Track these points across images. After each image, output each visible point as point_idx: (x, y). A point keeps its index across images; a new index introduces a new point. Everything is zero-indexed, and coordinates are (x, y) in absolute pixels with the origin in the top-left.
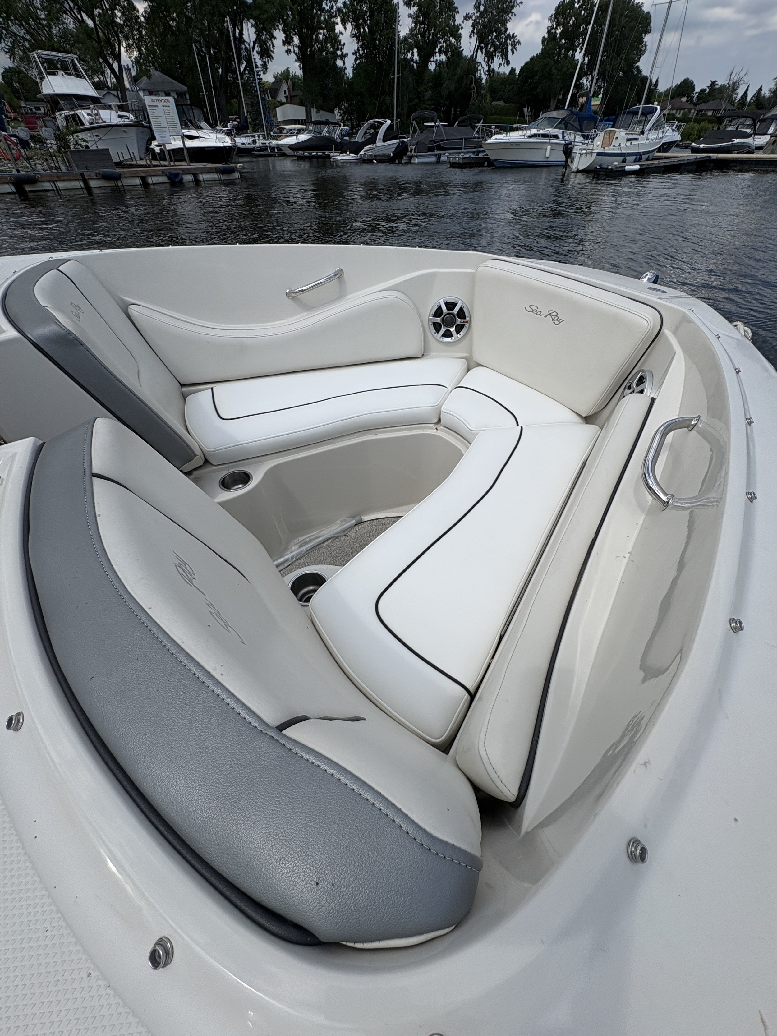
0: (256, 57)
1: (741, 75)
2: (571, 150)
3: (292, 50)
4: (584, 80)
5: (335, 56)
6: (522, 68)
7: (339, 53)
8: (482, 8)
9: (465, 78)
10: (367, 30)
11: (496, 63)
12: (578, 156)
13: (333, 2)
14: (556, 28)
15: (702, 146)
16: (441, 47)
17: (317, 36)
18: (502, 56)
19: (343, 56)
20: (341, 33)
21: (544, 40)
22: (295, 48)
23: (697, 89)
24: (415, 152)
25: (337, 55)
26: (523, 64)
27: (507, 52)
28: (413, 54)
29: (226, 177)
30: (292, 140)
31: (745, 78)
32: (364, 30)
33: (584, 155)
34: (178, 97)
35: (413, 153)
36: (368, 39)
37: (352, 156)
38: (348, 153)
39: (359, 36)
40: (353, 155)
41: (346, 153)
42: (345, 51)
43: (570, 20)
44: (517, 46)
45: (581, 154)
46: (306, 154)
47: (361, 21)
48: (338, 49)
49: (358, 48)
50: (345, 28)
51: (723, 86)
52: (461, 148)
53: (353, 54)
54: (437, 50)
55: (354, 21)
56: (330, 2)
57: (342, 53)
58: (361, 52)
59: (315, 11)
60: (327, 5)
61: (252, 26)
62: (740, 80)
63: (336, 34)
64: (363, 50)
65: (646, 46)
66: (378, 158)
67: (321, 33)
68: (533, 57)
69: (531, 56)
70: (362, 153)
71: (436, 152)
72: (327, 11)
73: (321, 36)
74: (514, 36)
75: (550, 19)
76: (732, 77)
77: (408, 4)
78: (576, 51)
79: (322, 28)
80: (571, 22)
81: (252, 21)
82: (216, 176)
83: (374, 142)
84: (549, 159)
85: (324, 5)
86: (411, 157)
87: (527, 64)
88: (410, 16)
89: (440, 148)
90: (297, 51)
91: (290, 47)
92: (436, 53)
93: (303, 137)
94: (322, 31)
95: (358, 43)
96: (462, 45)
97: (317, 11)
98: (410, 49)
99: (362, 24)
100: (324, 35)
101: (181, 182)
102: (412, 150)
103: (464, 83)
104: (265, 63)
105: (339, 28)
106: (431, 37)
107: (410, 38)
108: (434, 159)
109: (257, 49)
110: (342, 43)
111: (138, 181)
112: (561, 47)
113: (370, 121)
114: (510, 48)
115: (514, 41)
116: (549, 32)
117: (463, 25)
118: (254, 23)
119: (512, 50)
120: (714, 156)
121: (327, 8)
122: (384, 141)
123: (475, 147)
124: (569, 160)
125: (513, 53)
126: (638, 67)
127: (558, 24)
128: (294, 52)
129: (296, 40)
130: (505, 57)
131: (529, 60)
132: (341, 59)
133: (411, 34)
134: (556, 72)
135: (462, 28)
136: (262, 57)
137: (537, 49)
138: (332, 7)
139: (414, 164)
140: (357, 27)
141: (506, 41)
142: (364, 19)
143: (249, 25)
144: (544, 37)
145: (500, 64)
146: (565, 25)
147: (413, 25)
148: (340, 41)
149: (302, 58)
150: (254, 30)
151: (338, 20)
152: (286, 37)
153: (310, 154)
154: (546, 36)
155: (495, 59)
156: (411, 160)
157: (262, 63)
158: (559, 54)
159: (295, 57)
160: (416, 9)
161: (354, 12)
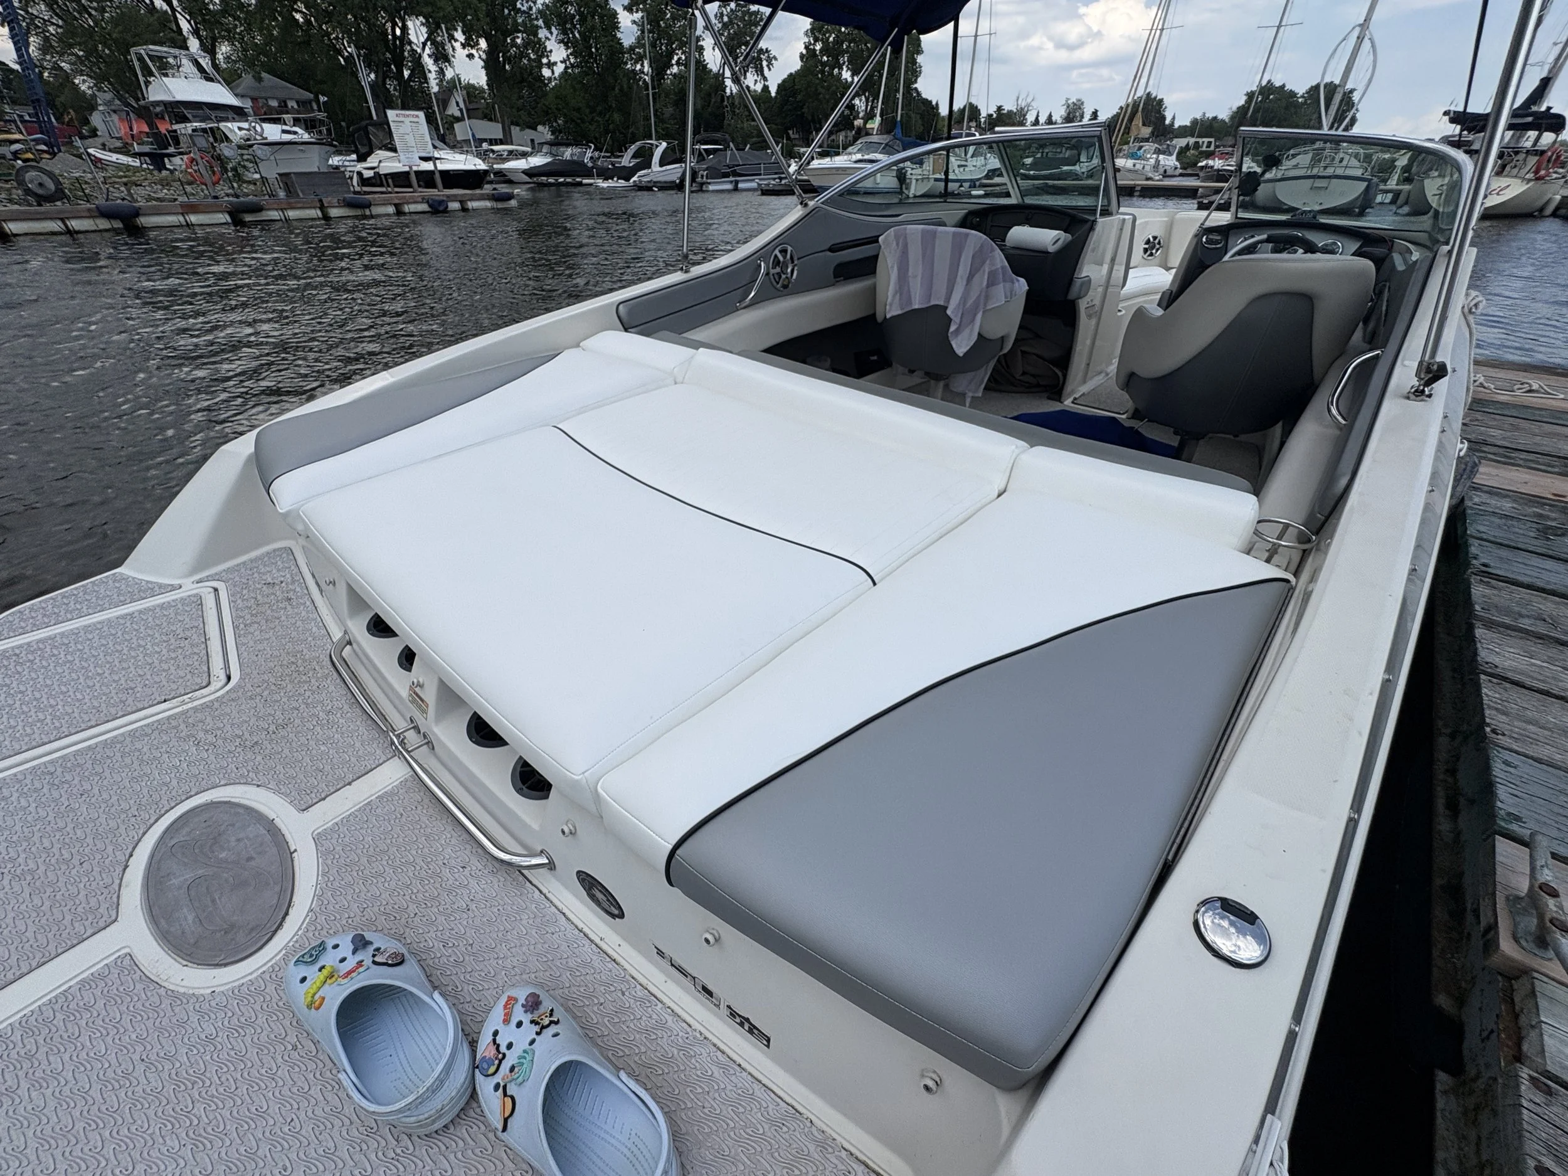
0: (428, 62)
1: (1029, 100)
2: (905, 174)
3: (476, 55)
4: (857, 101)
5: (541, 66)
6: (779, 86)
7: (545, 61)
8: (726, 19)
9: (713, 95)
10: (577, 35)
11: (751, 80)
12: (914, 182)
13: (530, 3)
14: (814, 44)
15: (1032, 172)
16: (680, 59)
17: (513, 40)
18: (756, 71)
19: (550, 65)
20: (547, 38)
21: (802, 56)
22: (481, 53)
23: (984, 114)
24: (707, 178)
25: (542, 64)
26: (780, 82)
27: (762, 67)
28: (642, 65)
29: (500, 205)
30: (521, 164)
31: (1033, 104)
32: (574, 36)
33: (920, 181)
34: (299, 106)
35: (705, 179)
36: (581, 47)
37: (622, 183)
38: (615, 179)
39: (568, 42)
40: (623, 181)
41: (612, 179)
42: (553, 59)
43: (830, 37)
44: (773, 62)
45: (917, 180)
46: (551, 180)
47: (568, 26)
48: (542, 56)
49: (568, 56)
50: (551, 33)
51: (1010, 112)
52: (760, 174)
53: (562, 62)
54: (674, 62)
55: (559, 25)
56: (527, 2)
57: (550, 61)
58: (572, 61)
59: (506, 11)
60: (523, 5)
61: (423, 24)
62: (1028, 105)
63: (540, 39)
64: (576, 58)
65: (921, 67)
66: (659, 185)
67: (518, 37)
68: (791, 74)
69: (788, 73)
70: (635, 178)
71: (731, 179)
72: (524, 12)
73: (519, 41)
74: (767, 51)
75: (806, 34)
76: (1019, 102)
77: (629, 9)
78: (842, 69)
79: (519, 31)
80: (831, 39)
81: (421, 18)
82: (488, 204)
83: (649, 166)
84: (880, 186)
85: (519, 5)
86: (702, 184)
87: (784, 81)
88: (634, 22)
89: (735, 174)
90: (484, 56)
91: (474, 52)
92: (672, 65)
93: (537, 161)
94: (520, 35)
95: (566, 49)
96: (705, 58)
97: (510, 11)
98: (640, 59)
99: (570, 29)
100: (523, 39)
101: (445, 211)
102: (702, 176)
103: (713, 100)
104: (441, 69)
105: (543, 33)
106: (663, 48)
107: (637, 47)
108: (729, 187)
109: (427, 51)
110: (548, 49)
111: (391, 210)
112: (824, 64)
113: (638, 143)
114: (765, 63)
115: (769, 57)
116: (806, 48)
117: (704, 36)
118: (424, 21)
119: (768, 66)
120: (1050, 182)
121: (524, 8)
122: (661, 166)
123: (776, 173)
124: (904, 186)
125: (770, 69)
126: (916, 89)
127: (816, 40)
128: (480, 57)
129: (483, 43)
130: (760, 71)
131: (786, 76)
132: (549, 68)
133: (638, 43)
134: (823, 91)
135: (704, 39)
136: (436, 61)
137: (796, 65)
138: (530, 8)
139: (708, 191)
140: (564, 32)
141: (759, 56)
142: (572, 23)
143: (418, 23)
144: (801, 53)
145: (756, 81)
146: (825, 42)
147: (639, 32)
148: (545, 47)
149: (491, 65)
150: (424, 30)
151: (541, 22)
152: (466, 39)
153: (557, 180)
154: (804, 52)
155: (748, 74)
156: (702, 187)
157: (437, 69)
158: (823, 72)
159: (482, 63)
160: (640, 14)
161: (559, 16)
